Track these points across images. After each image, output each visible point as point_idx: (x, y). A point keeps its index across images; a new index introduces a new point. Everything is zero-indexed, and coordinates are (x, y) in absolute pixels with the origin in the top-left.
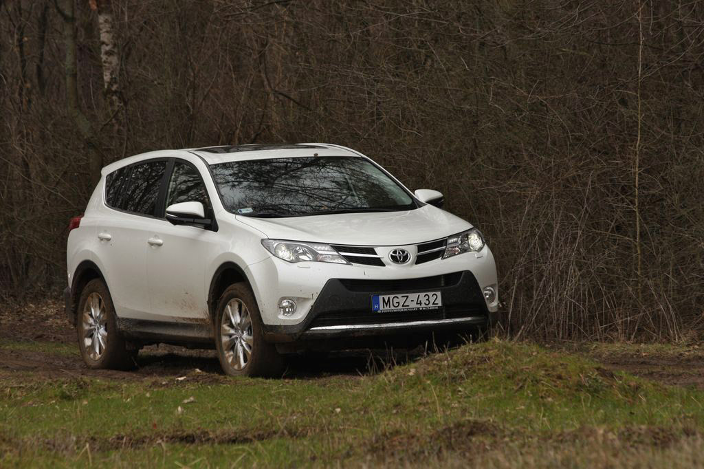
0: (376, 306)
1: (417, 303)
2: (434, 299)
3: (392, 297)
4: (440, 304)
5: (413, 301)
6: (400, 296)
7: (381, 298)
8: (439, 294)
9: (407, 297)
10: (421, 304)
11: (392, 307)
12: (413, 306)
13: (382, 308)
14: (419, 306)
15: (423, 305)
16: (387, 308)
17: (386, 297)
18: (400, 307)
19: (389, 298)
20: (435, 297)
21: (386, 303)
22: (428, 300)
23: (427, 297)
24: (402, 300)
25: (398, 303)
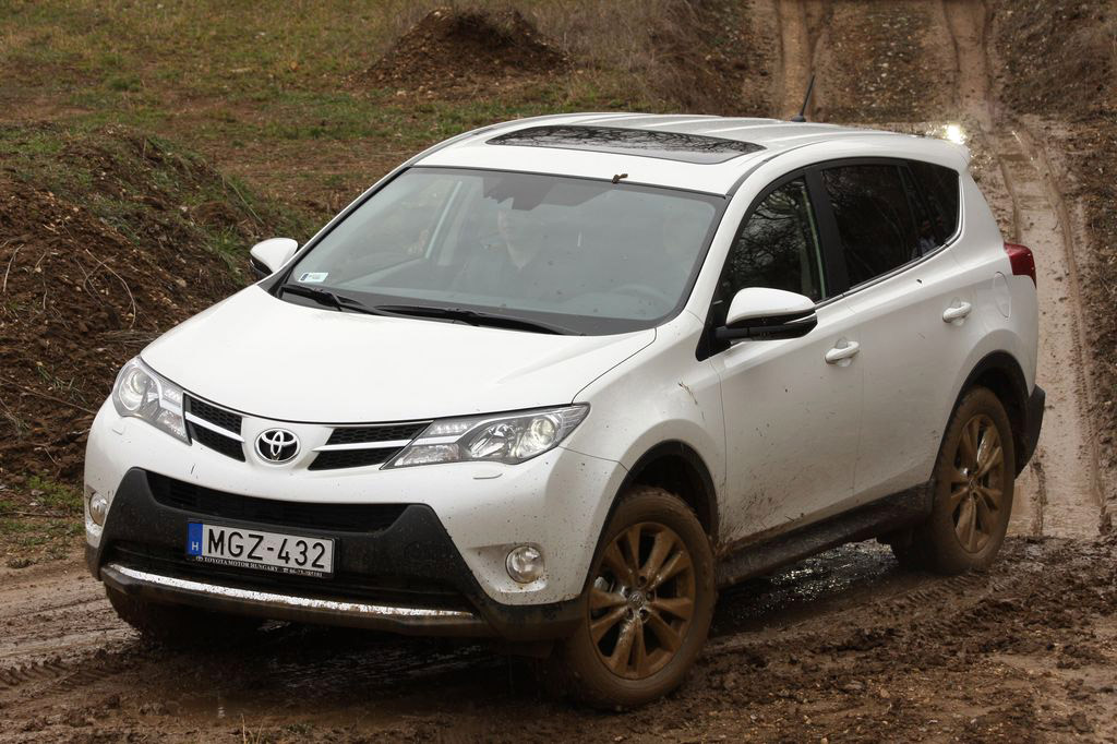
0: (194, 546)
1: (280, 557)
2: (316, 554)
3: (228, 531)
4: (328, 569)
5: (272, 548)
6: (245, 533)
7: (206, 528)
8: (328, 545)
9: (261, 538)
10: (287, 559)
11: (227, 555)
12: (271, 560)
13: (206, 552)
14: (282, 563)
15: (292, 564)
16: (216, 554)
17: (217, 531)
18: (244, 557)
19: (222, 533)
20: (319, 549)
21: (217, 542)
22: (303, 553)
23: (302, 548)
24: (249, 543)
25: (241, 547)
